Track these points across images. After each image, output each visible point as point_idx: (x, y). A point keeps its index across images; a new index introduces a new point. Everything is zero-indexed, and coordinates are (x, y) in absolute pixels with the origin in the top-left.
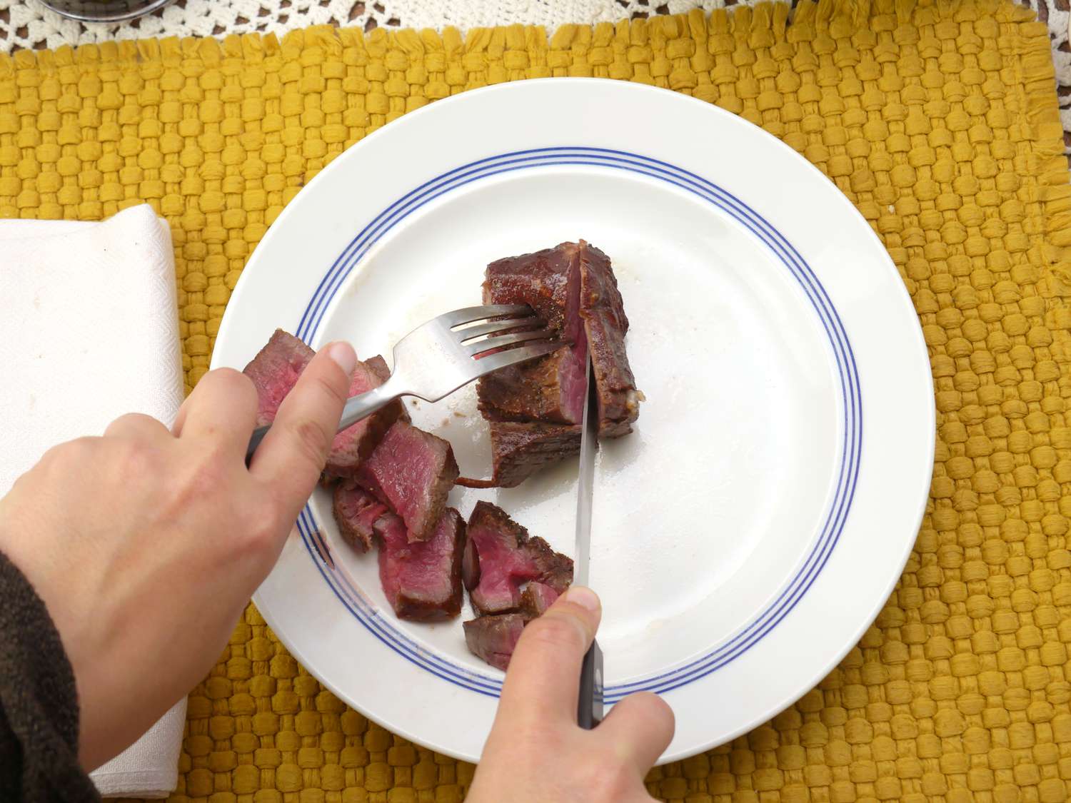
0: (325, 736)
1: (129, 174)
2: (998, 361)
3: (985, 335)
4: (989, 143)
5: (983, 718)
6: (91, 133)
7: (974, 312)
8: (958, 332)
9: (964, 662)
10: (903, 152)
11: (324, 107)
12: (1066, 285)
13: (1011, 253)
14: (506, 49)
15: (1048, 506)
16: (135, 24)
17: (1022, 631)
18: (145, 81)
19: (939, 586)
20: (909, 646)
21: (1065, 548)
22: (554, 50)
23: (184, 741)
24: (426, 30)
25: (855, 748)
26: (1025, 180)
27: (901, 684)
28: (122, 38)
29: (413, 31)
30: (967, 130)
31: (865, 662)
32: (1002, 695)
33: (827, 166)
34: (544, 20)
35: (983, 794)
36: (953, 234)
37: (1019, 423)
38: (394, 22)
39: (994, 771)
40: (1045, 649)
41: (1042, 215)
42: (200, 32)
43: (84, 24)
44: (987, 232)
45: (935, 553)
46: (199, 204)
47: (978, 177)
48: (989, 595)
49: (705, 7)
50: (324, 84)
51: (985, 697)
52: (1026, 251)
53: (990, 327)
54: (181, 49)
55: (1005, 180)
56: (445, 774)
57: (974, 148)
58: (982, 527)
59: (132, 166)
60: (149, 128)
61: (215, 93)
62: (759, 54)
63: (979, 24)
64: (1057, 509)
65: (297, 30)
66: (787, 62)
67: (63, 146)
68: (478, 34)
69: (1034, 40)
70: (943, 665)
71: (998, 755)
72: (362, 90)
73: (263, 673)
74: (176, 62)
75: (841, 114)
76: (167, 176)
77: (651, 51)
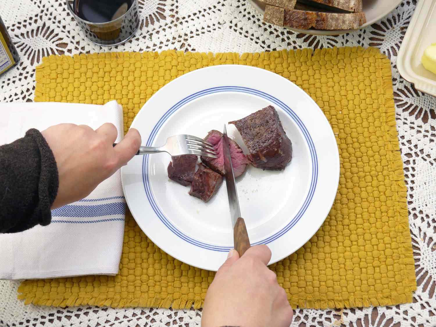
0: (162, 261)
1: (112, 91)
2: (370, 160)
3: (366, 151)
4: (371, 94)
5: (359, 265)
6: (102, 79)
7: (363, 145)
8: (358, 150)
9: (354, 248)
10: (345, 95)
11: (171, 74)
12: (392, 138)
13: (376, 127)
14: (227, 59)
15: (383, 203)
16: (116, 47)
17: (373, 240)
18: (118, 64)
19: (348, 225)
20: (338, 242)
21: (387, 216)
22: (241, 60)
23: (121, 259)
24: (203, 53)
25: (320, 271)
26: (381, 106)
27: (336, 253)
28: (112, 51)
29: (199, 53)
30: (365, 90)
31: (325, 246)
32: (365, 258)
34: (239, 51)
35: (358, 287)
36: (358, 121)
37: (375, 178)
38: (193, 50)
39: (362, 281)
40: (379, 245)
41: (386, 116)
42: (135, 50)
43: (101, 47)
44: (369, 121)
45: (348, 215)
46: (132, 101)
47: (367, 104)
48: (363, 229)
49: (287, 49)
50: (171, 68)
51: (360, 259)
52: (380, 127)
53: (368, 149)
54: (130, 55)
55: (375, 106)
56: (198, 273)
57: (366, 95)
58: (362, 209)
59: (113, 89)
60: (119, 78)
61: (139, 69)
62: (303, 64)
63: (370, 59)
64: (385, 204)
65: (164, 51)
66: (312, 67)
67: (93, 82)
68: (218, 55)
69: (386, 64)
70: (348, 249)
71: (363, 276)
72: (183, 70)
73: (145, 241)
74: (128, 59)
75: (327, 83)
76: (123, 93)
77: (270, 61)
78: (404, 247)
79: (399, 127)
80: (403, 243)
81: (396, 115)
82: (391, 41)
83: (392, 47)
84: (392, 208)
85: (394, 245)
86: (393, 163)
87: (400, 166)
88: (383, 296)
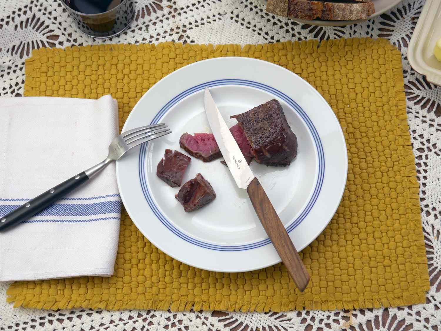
0: (160, 261)
1: (107, 85)
2: (380, 155)
3: (376, 146)
4: (380, 87)
5: (369, 264)
6: (95, 72)
7: (373, 139)
8: (367, 145)
9: (363, 247)
10: (353, 88)
11: (169, 67)
12: (403, 132)
13: (386, 121)
14: (227, 51)
15: (394, 200)
16: (111, 39)
17: (383, 238)
18: (113, 57)
19: (357, 223)
20: (347, 241)
21: (398, 213)
22: (243, 52)
23: (116, 260)
24: (203, 45)
25: (328, 271)
26: (391, 99)
27: (344, 253)
28: (107, 43)
29: (198, 45)
30: (374, 83)
31: (332, 245)
32: (376, 257)
33: (329, 92)
34: (240, 43)
35: (368, 287)
36: (367, 114)
37: (385, 174)
38: (192, 42)
39: (371, 281)
40: (390, 244)
41: (396, 110)
42: (131, 42)
43: (95, 39)
44: (378, 114)
45: (357, 213)
46: (128, 95)
47: (376, 97)
48: (373, 227)
49: (292, 41)
50: (169, 60)
51: (370, 258)
52: (390, 121)
53: (378, 144)
54: (125, 47)
55: (385, 99)
56: (198, 274)
57: (376, 88)
58: (372, 206)
59: (108, 83)
60: (113, 71)
61: (135, 62)
62: (309, 56)
63: (379, 50)
64: (396, 201)
65: (161, 43)
66: (317, 59)
67: (86, 76)
68: (219, 47)
69: (396, 56)
70: (357, 248)
71: (373, 276)
72: (181, 62)
73: (142, 241)
74: (123, 52)
75: (334, 75)
76: (118, 87)
77: (274, 53)
78: (416, 245)
79: (410, 121)
80: (415, 241)
81: (407, 109)
82: (401, 32)
83: (403, 38)
84: (403, 205)
85: (405, 243)
86: (404, 158)
87: (412, 162)
88: (394, 296)
